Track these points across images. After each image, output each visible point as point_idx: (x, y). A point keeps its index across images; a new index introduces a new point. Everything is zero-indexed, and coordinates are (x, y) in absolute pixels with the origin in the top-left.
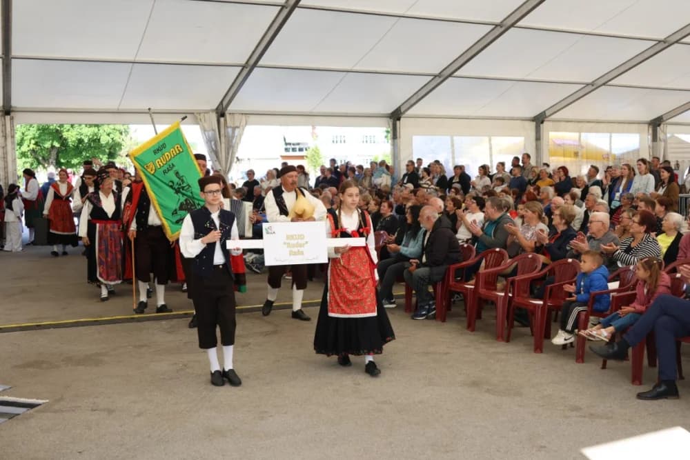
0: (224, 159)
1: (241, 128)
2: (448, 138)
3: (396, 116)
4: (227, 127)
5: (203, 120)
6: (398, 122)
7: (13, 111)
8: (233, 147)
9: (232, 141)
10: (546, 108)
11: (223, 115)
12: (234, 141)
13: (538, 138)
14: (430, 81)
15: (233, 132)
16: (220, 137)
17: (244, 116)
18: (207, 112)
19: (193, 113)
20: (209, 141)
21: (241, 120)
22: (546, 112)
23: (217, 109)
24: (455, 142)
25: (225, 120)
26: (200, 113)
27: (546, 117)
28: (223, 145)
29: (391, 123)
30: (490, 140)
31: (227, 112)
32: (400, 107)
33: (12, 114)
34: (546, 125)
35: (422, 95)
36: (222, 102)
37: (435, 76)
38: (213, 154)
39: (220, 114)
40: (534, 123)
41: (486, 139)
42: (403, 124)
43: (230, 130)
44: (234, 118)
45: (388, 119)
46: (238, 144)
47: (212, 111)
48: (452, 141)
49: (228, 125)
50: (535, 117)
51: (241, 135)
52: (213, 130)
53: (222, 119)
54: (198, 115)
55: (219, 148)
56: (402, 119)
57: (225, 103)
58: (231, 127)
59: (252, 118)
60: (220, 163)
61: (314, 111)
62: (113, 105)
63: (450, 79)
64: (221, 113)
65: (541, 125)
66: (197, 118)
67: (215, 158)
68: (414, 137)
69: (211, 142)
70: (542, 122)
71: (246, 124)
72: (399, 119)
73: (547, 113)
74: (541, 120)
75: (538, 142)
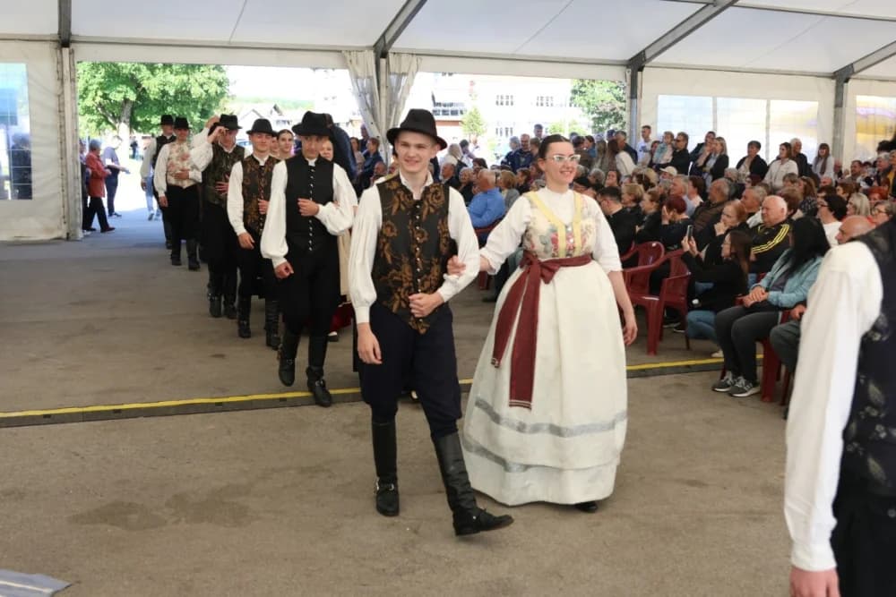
0: (384, 120)
1: (410, 75)
2: (708, 101)
3: (636, 64)
4: (390, 73)
5: (354, 61)
6: (639, 73)
7: (74, 42)
8: (398, 104)
9: (396, 95)
10: (854, 60)
11: (384, 55)
12: (399, 94)
13: (839, 104)
14: (698, 12)
15: (399, 82)
16: (379, 89)
17: (415, 58)
18: (360, 50)
19: (340, 51)
20: (362, 94)
21: (411, 63)
22: (855, 66)
23: (375, 46)
24: (719, 106)
25: (388, 63)
26: (350, 52)
27: (854, 73)
28: (383, 100)
29: (628, 75)
30: (768, 105)
31: (390, 51)
32: (644, 51)
33: (73, 46)
34: (851, 85)
35: (681, 34)
36: (383, 36)
37: (708, 4)
38: (368, 112)
39: (380, 54)
40: (834, 81)
41: (764, 102)
42: (647, 77)
43: (393, 78)
44: (400, 59)
45: (624, 68)
46: (405, 99)
47: (369, 48)
48: (715, 104)
49: (392, 70)
50: (835, 73)
51: (409, 87)
52: (370, 77)
53: (383, 61)
54: (347, 55)
55: (377, 106)
56: (645, 69)
57: (388, 38)
58: (395, 73)
59: (427, 61)
60: (377, 125)
61: (517, 53)
62: (223, 36)
63: (730, 9)
64: (382, 51)
65: (845, 84)
66: (345, 58)
67: (371, 119)
68: (660, 97)
69: (365, 94)
70: (847, 81)
71: (417, 71)
72: (641, 69)
73: (856, 68)
74: (845, 77)
75: (839, 109)
